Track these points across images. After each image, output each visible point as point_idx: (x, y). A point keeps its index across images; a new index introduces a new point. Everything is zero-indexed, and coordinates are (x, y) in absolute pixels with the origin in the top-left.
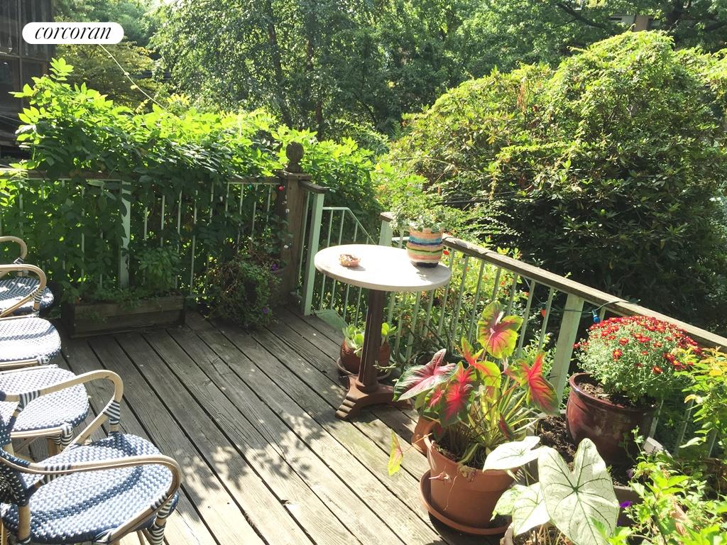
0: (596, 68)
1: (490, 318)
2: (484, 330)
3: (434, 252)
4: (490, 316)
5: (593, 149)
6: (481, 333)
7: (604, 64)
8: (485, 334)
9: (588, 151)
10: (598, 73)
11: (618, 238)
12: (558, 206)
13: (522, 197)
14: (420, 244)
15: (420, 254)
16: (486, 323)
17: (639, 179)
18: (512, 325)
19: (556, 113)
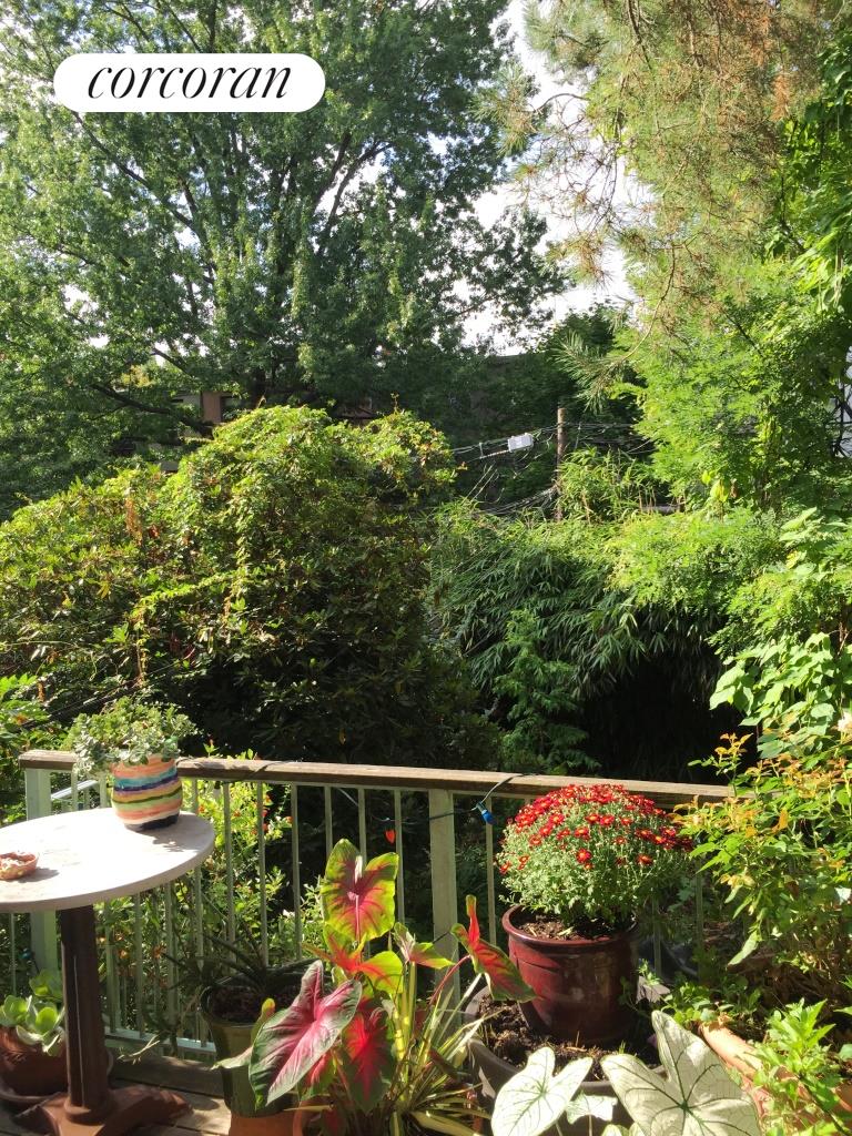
0: (237, 462)
1: (341, 875)
2: (336, 899)
3: (170, 795)
4: (340, 871)
5: (269, 576)
6: (329, 909)
7: (247, 455)
8: (337, 907)
9: (264, 578)
10: (240, 469)
11: (341, 695)
12: (242, 670)
13: (185, 671)
14: (144, 788)
15: (147, 806)
16: (335, 886)
17: (343, 605)
18: (384, 872)
19: (196, 532)
